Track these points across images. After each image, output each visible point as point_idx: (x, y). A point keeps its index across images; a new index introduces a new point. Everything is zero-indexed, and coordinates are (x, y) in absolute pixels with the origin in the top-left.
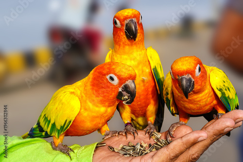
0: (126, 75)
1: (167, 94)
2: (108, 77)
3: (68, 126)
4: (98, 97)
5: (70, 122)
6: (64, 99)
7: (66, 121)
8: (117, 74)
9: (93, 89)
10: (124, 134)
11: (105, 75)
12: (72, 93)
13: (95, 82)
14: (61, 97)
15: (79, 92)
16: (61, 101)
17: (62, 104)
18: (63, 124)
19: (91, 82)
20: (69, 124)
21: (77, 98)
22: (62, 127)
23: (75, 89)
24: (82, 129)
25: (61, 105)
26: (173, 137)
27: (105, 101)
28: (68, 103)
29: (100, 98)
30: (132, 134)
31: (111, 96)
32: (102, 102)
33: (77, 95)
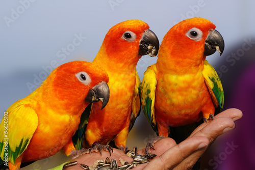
0: (101, 74)
1: (149, 91)
2: (78, 76)
3: (25, 146)
4: (63, 100)
5: (27, 140)
6: (18, 114)
7: (22, 140)
8: (91, 72)
9: (55, 90)
10: (97, 151)
11: (74, 73)
12: (27, 106)
13: (59, 82)
14: (15, 113)
15: (35, 103)
16: (15, 116)
17: (16, 120)
18: (18, 144)
19: (54, 82)
20: (27, 144)
21: (33, 111)
22: (18, 149)
23: (30, 100)
24: (42, 148)
25: (15, 122)
26: (154, 149)
27: (70, 105)
28: (23, 118)
29: (66, 101)
30: (107, 150)
31: (79, 99)
32: (67, 107)
33: (34, 107)
